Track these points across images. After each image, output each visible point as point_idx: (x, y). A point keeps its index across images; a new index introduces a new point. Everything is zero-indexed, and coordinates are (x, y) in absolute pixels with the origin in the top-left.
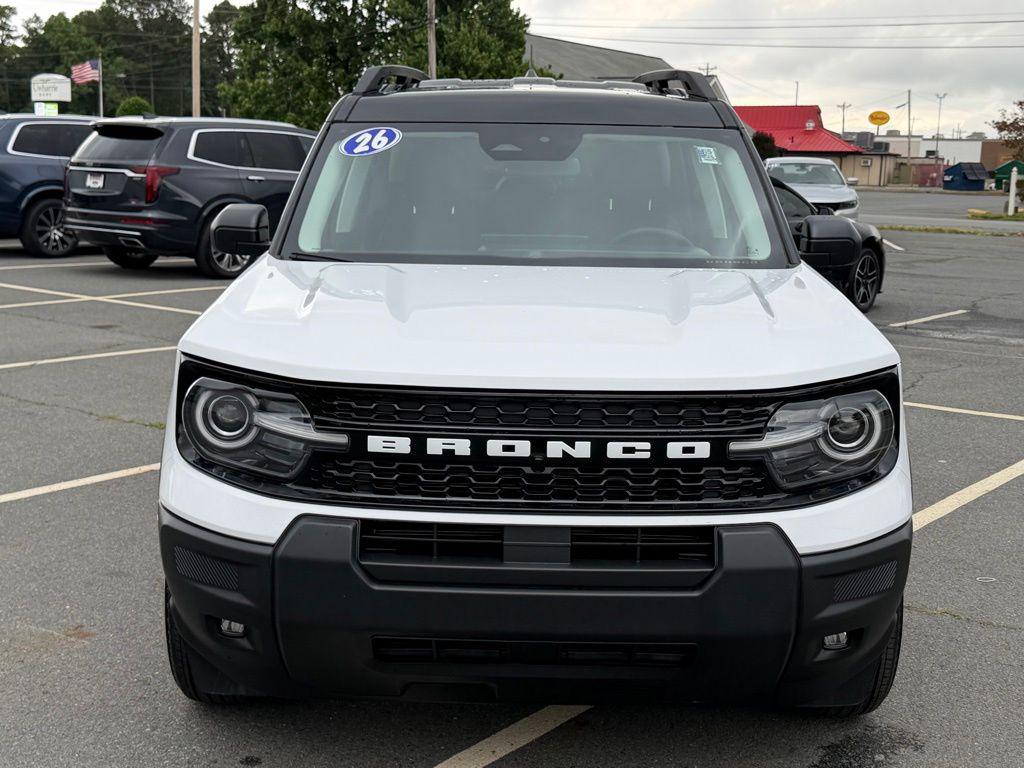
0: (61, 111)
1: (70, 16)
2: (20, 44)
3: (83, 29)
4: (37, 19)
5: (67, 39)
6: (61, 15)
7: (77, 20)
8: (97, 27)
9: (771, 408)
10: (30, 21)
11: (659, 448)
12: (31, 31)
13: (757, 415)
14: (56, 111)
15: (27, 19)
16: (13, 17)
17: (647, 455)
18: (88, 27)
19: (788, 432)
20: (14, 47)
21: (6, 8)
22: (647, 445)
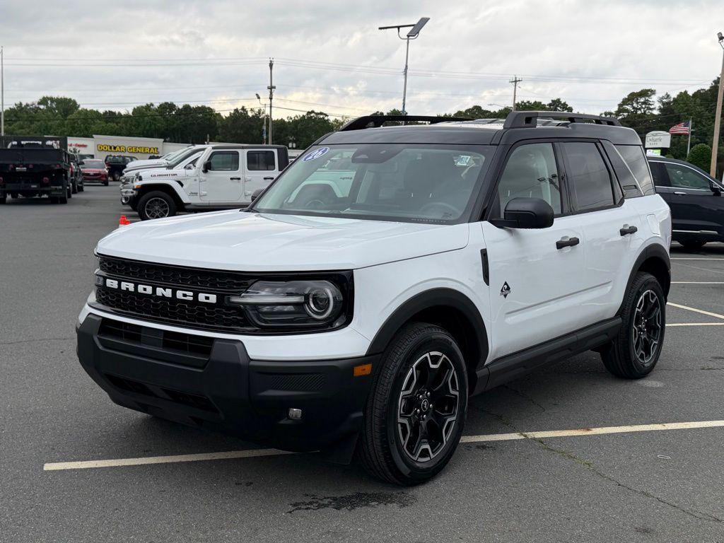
0: (662, 154)
1: (691, 93)
2: (656, 112)
3: (698, 101)
4: (668, 96)
5: (686, 108)
6: (686, 92)
7: (695, 95)
8: (706, 100)
9: (250, 282)
10: (663, 98)
11: (196, 296)
12: (663, 104)
13: (241, 284)
14: (659, 154)
15: (661, 96)
16: (653, 96)
17: (191, 299)
18: (702, 100)
19: (262, 296)
20: (652, 114)
21: (649, 90)
22: (191, 294)
